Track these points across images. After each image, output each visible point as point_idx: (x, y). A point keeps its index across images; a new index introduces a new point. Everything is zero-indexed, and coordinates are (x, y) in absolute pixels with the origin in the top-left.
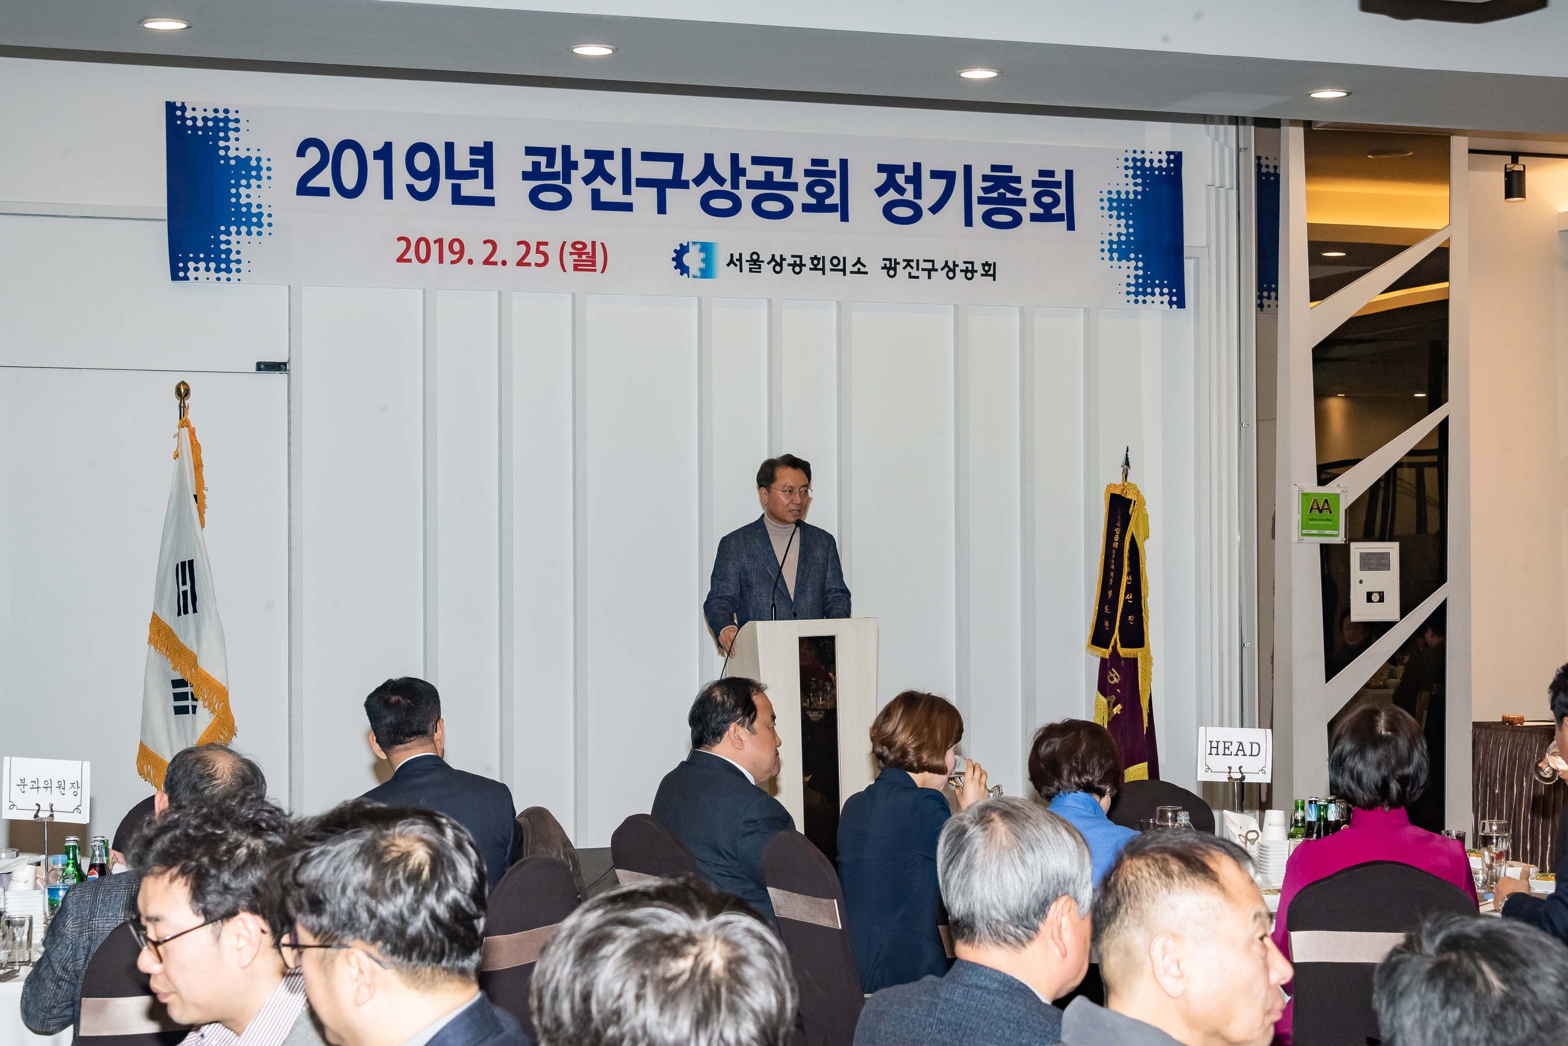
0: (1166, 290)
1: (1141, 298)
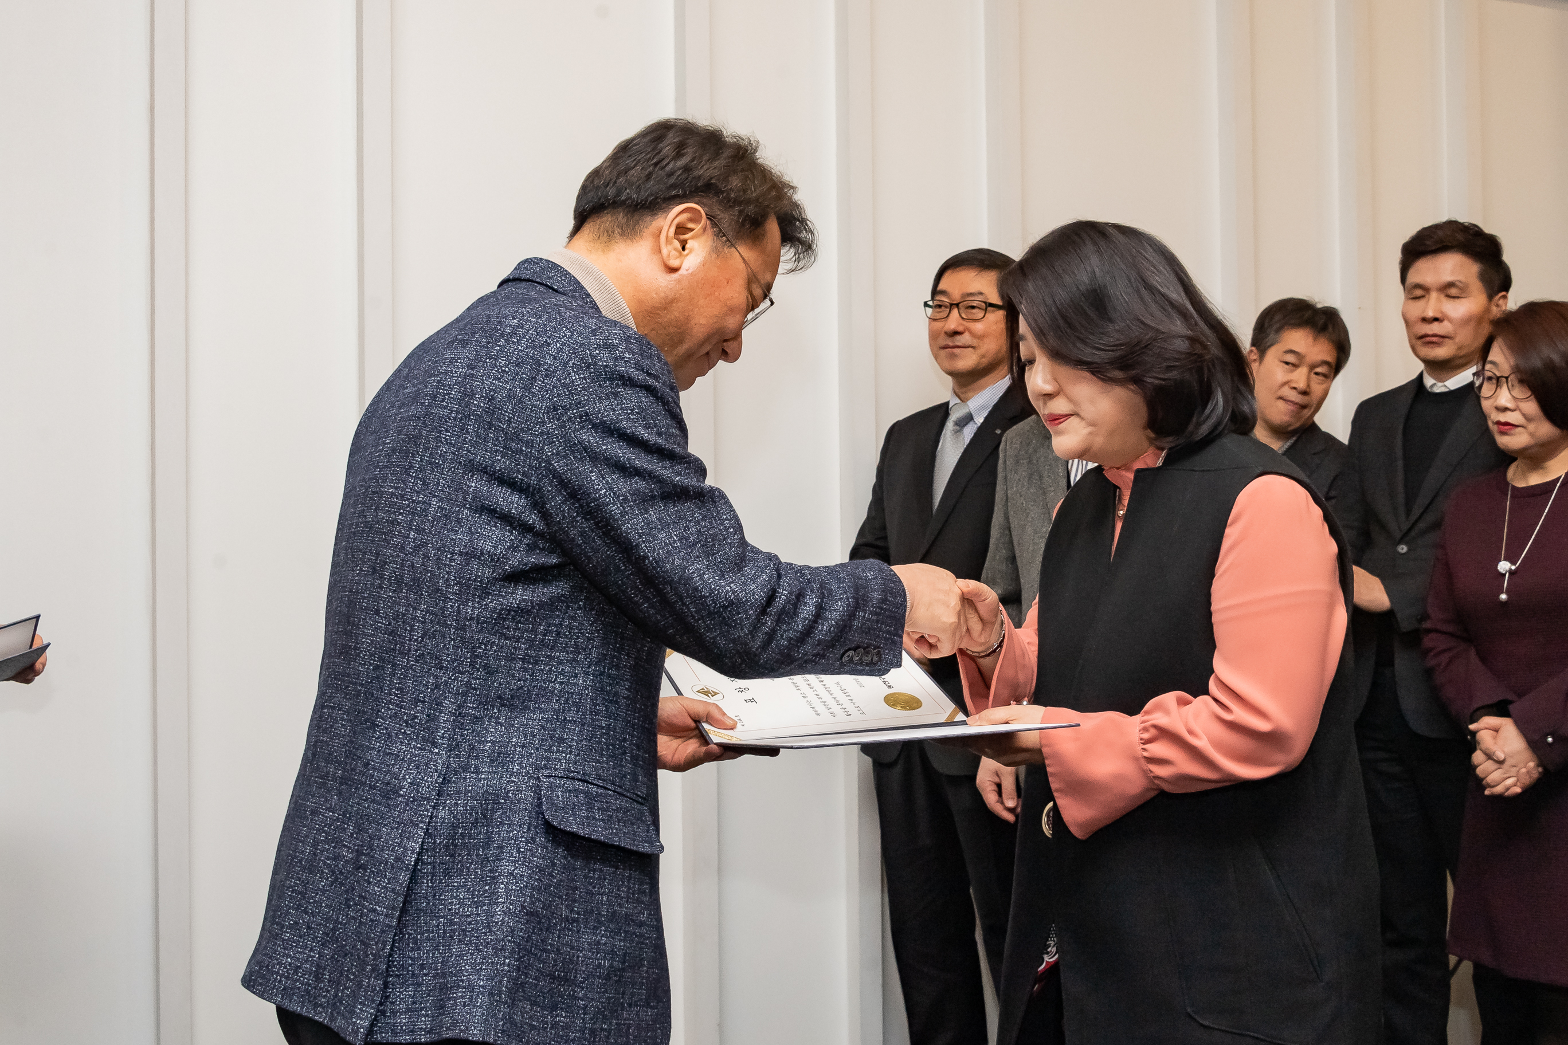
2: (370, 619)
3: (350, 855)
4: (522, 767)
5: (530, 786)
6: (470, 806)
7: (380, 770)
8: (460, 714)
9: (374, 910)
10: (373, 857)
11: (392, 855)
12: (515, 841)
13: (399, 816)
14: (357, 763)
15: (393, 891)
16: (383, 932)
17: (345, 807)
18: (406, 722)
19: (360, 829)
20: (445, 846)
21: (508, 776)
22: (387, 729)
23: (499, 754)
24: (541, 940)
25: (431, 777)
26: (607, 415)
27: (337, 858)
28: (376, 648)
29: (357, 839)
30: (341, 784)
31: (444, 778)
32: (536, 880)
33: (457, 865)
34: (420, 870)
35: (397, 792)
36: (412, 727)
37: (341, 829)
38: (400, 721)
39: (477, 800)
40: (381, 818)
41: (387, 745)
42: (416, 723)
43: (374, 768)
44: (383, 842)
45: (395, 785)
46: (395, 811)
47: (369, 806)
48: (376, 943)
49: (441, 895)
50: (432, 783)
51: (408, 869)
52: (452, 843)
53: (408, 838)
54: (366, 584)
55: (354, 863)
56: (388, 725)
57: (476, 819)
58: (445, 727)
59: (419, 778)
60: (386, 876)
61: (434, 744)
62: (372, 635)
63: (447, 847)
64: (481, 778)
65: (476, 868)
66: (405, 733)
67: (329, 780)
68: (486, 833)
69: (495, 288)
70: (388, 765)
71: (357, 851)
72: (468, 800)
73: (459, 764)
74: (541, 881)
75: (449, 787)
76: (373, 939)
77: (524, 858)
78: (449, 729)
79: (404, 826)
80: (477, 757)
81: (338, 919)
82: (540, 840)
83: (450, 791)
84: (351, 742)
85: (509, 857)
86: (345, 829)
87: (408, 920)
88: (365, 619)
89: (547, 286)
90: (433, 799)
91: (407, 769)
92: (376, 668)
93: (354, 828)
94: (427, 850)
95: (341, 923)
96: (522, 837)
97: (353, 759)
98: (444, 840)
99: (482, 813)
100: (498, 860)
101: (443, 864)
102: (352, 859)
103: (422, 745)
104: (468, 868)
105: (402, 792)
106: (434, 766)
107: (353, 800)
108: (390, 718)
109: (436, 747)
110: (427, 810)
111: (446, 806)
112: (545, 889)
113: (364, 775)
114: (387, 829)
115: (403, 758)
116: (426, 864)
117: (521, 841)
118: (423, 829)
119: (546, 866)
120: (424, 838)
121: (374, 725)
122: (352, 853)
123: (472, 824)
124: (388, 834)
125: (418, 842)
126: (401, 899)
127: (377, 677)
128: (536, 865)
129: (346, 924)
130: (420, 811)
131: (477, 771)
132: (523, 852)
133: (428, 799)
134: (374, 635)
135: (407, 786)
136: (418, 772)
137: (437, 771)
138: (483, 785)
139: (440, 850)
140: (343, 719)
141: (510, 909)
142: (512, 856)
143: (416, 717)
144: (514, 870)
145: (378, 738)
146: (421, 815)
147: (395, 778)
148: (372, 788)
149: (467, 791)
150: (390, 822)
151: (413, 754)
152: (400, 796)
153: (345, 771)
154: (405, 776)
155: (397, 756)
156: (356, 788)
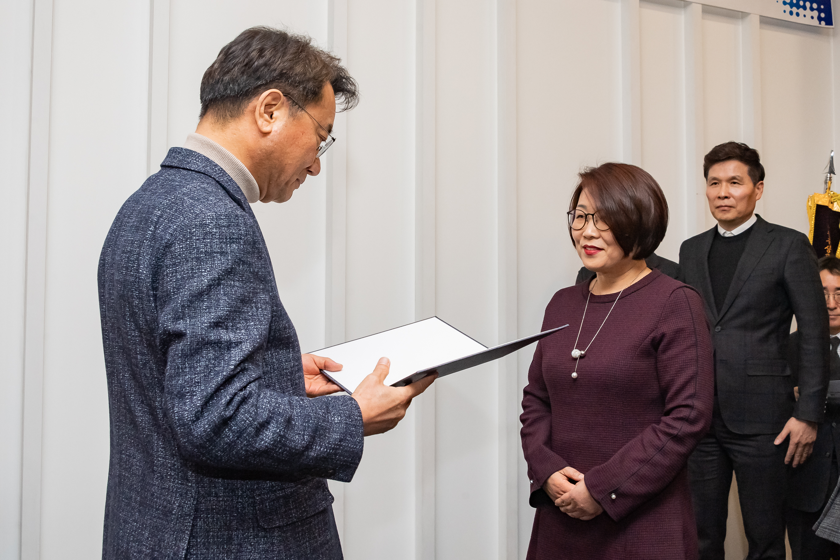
0: (815, 6)
1: (795, 10)
2: (139, 406)
3: (148, 551)
6: (216, 518)
7: (160, 498)
13: (174, 527)
14: (147, 494)
17: (143, 520)
18: (170, 468)
19: (152, 535)
21: (236, 498)
22: (160, 473)
25: (190, 501)
27: (140, 552)
28: (145, 424)
29: (152, 541)
30: (140, 506)
35: (171, 512)
36: (174, 471)
37: (141, 534)
39: (220, 514)
40: (164, 528)
41: (162, 483)
43: (157, 498)
44: (166, 543)
45: (170, 508)
46: (171, 523)
47: (156, 521)
50: (190, 505)
52: (207, 541)
53: (180, 541)
56: (160, 470)
57: (221, 526)
59: (183, 503)
61: (188, 481)
63: (204, 544)
65: (222, 557)
66: (170, 475)
68: (228, 535)
70: (164, 496)
71: (152, 548)
72: (214, 515)
75: (201, 506)
79: (177, 533)
80: (215, 487)
83: (202, 509)
85: (246, 550)
86: (143, 534)
90: (192, 515)
91: (176, 497)
93: (149, 534)
94: (193, 546)
98: (202, 539)
99: (223, 522)
101: (202, 554)
103: (182, 482)
104: (218, 557)
105: (174, 512)
106: (191, 494)
107: (147, 516)
108: (160, 466)
109: (189, 482)
110: (189, 522)
111: (201, 519)
113: (152, 502)
114: (168, 535)
115: (172, 491)
116: (192, 555)
118: (188, 534)
120: (189, 539)
122: (149, 549)
124: (168, 538)
125: (186, 543)
130: (185, 523)
131: (217, 496)
135: (176, 508)
136: (181, 499)
137: (192, 497)
138: (222, 504)
139: (200, 546)
142: (248, 549)
143: (175, 465)
144: (250, 557)
145: (156, 479)
146: (186, 526)
147: (169, 504)
148: (157, 509)
149: (213, 509)
150: (169, 531)
151: (178, 488)
152: (173, 514)
153: (141, 498)
154: (174, 502)
155: (169, 489)
156: (148, 509)
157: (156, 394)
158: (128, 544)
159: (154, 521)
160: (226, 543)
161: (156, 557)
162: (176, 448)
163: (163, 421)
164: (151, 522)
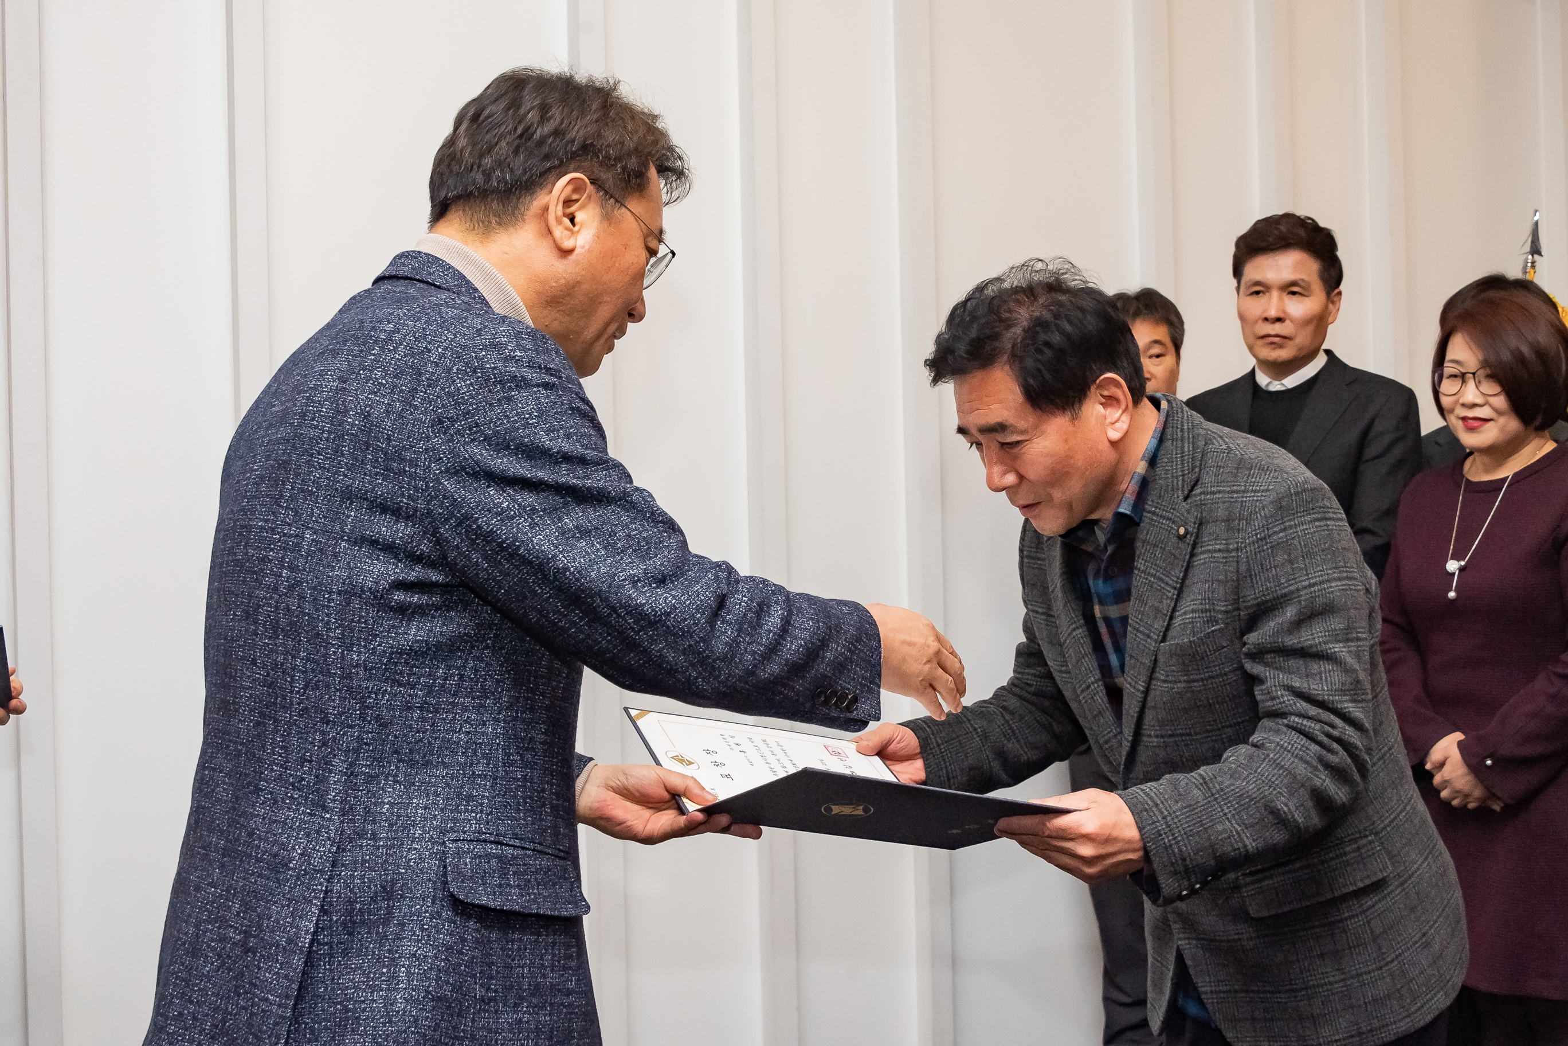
3: (238, 937)
4: (424, 832)
5: (434, 853)
6: (368, 878)
7: (266, 840)
8: (352, 773)
9: (267, 999)
10: (262, 939)
11: (284, 937)
12: (418, 917)
13: (290, 892)
14: (240, 833)
15: (286, 977)
16: (276, 1024)
17: (229, 881)
18: (293, 784)
19: (247, 907)
20: (341, 924)
21: (409, 842)
22: (271, 793)
23: (398, 817)
24: (452, 1027)
25: (324, 846)
26: (501, 424)
27: (223, 939)
28: (255, 702)
29: (245, 919)
30: (224, 856)
31: (339, 846)
32: (443, 960)
33: (357, 945)
34: (316, 952)
35: (286, 865)
36: (299, 790)
37: (225, 907)
38: (286, 783)
39: (375, 871)
40: (270, 895)
41: (273, 811)
42: (304, 785)
43: (260, 838)
44: (274, 922)
45: (284, 857)
46: (285, 886)
47: (256, 881)
48: (269, 1037)
49: (339, 979)
50: (325, 853)
51: (302, 952)
52: (350, 920)
53: (300, 917)
54: (241, 631)
55: (242, 946)
56: (273, 788)
58: (336, 789)
59: (310, 848)
60: (277, 960)
61: (325, 808)
62: (250, 688)
63: (344, 924)
64: (379, 846)
66: (292, 797)
67: (211, 852)
68: (386, 908)
69: (369, 285)
70: (275, 835)
71: (245, 932)
72: (366, 872)
73: (354, 831)
74: (449, 961)
75: (343, 856)
76: (266, 1031)
77: (429, 936)
78: (340, 791)
79: (295, 904)
80: (374, 822)
81: (227, 1009)
82: (447, 914)
83: (345, 861)
84: (234, 809)
85: (412, 936)
86: (229, 907)
87: (303, 1008)
88: (242, 670)
89: (428, 283)
90: (327, 871)
91: (297, 838)
92: (258, 724)
93: (241, 906)
94: (323, 929)
95: (231, 1014)
96: (426, 912)
97: (236, 828)
98: (341, 916)
99: (381, 886)
100: (398, 938)
101: (341, 943)
102: (239, 941)
103: (312, 810)
105: (291, 865)
106: (326, 833)
107: (238, 874)
108: (275, 780)
109: (327, 812)
110: (321, 884)
111: (341, 879)
112: (454, 969)
113: (249, 846)
114: (277, 907)
115: (292, 826)
116: (322, 944)
117: (424, 917)
118: (317, 906)
119: (455, 943)
120: (319, 915)
121: (258, 790)
122: (240, 934)
123: (372, 898)
124: (278, 913)
125: (312, 921)
126: (295, 986)
127: (259, 735)
128: (443, 943)
129: (236, 1015)
130: (313, 885)
131: (374, 837)
132: (427, 929)
133: (321, 871)
134: (252, 687)
135: (297, 858)
136: (308, 842)
137: (329, 839)
138: (382, 853)
139: (337, 928)
140: (224, 783)
141: (412, 997)
142: (414, 934)
143: (303, 779)
144: (417, 951)
145: (263, 804)
146: (314, 890)
147: (283, 849)
148: (258, 860)
149: (364, 861)
150: (280, 899)
151: (302, 821)
152: (290, 869)
153: (227, 841)
154: (294, 846)
155: (285, 823)
156: (240, 861)
157: (299, 645)
158: (197, 927)
159: (251, 882)
160: (381, 924)
161: (251, 947)
162: (315, 746)
163: (303, 695)
164: (245, 885)
